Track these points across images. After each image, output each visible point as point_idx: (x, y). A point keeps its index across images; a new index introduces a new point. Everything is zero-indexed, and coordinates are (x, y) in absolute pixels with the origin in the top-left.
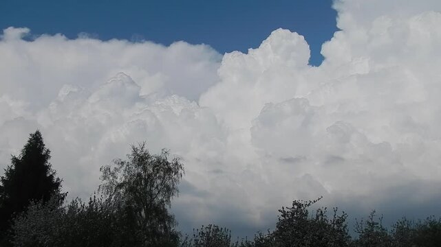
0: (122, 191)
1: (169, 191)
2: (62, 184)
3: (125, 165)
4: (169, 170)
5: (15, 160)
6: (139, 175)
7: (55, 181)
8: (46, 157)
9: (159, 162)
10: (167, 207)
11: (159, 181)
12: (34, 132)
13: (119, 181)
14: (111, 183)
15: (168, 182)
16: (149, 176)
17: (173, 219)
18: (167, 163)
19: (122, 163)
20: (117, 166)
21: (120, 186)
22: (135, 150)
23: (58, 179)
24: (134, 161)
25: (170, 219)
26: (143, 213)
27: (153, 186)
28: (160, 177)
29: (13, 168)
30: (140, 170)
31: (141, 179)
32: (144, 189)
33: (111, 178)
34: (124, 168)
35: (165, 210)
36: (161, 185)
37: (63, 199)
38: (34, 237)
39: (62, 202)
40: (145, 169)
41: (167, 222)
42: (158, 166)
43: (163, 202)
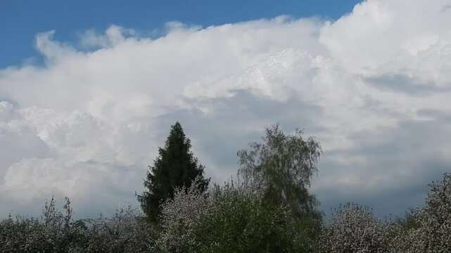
0: (260, 174)
1: (307, 171)
2: (205, 170)
3: (261, 148)
4: (306, 149)
5: (162, 151)
6: (276, 157)
7: (198, 167)
8: (187, 146)
9: (294, 142)
10: (306, 187)
11: (296, 162)
12: (174, 124)
13: (256, 164)
14: (249, 166)
15: (306, 162)
16: (286, 157)
17: (315, 199)
18: (303, 143)
19: (258, 146)
20: (253, 150)
21: (258, 169)
22: (269, 132)
23: (201, 166)
24: (269, 144)
25: (311, 199)
26: (283, 194)
27: (290, 167)
28: (297, 158)
29: (161, 159)
30: (275, 152)
31: (278, 161)
32: (282, 170)
33: (249, 162)
34: (260, 151)
35: (305, 190)
36: (299, 165)
37: (207, 184)
38: (181, 221)
39: (207, 188)
40: (281, 151)
41: (308, 203)
42: (294, 146)
43: (302, 182)
